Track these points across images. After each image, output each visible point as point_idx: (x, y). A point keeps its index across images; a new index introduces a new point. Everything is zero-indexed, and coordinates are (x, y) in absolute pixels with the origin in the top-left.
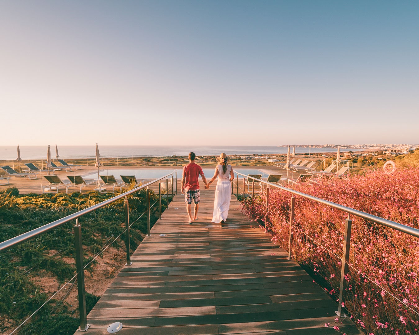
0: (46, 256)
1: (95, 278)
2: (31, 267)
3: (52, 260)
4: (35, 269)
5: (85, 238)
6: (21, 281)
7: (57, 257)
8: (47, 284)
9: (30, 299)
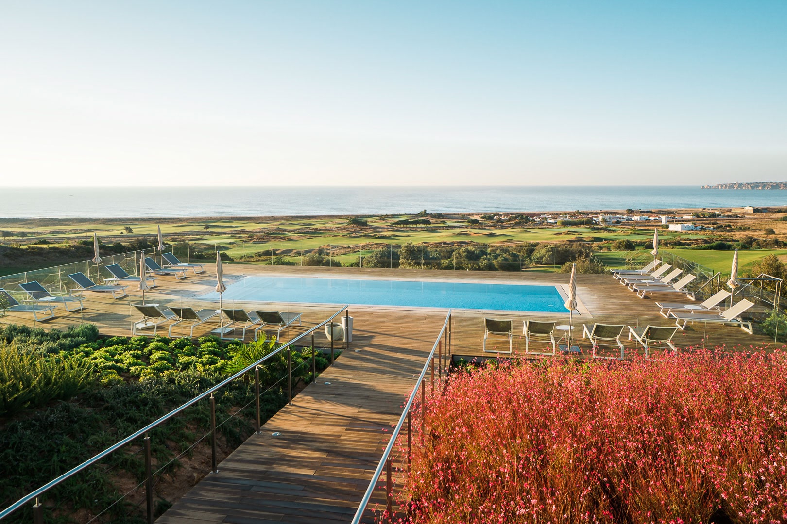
0: (127, 454)
1: (177, 485)
2: (111, 465)
3: (133, 460)
4: (115, 468)
5: (174, 432)
6: (102, 480)
7: (139, 456)
8: (126, 486)
9: (109, 498)
